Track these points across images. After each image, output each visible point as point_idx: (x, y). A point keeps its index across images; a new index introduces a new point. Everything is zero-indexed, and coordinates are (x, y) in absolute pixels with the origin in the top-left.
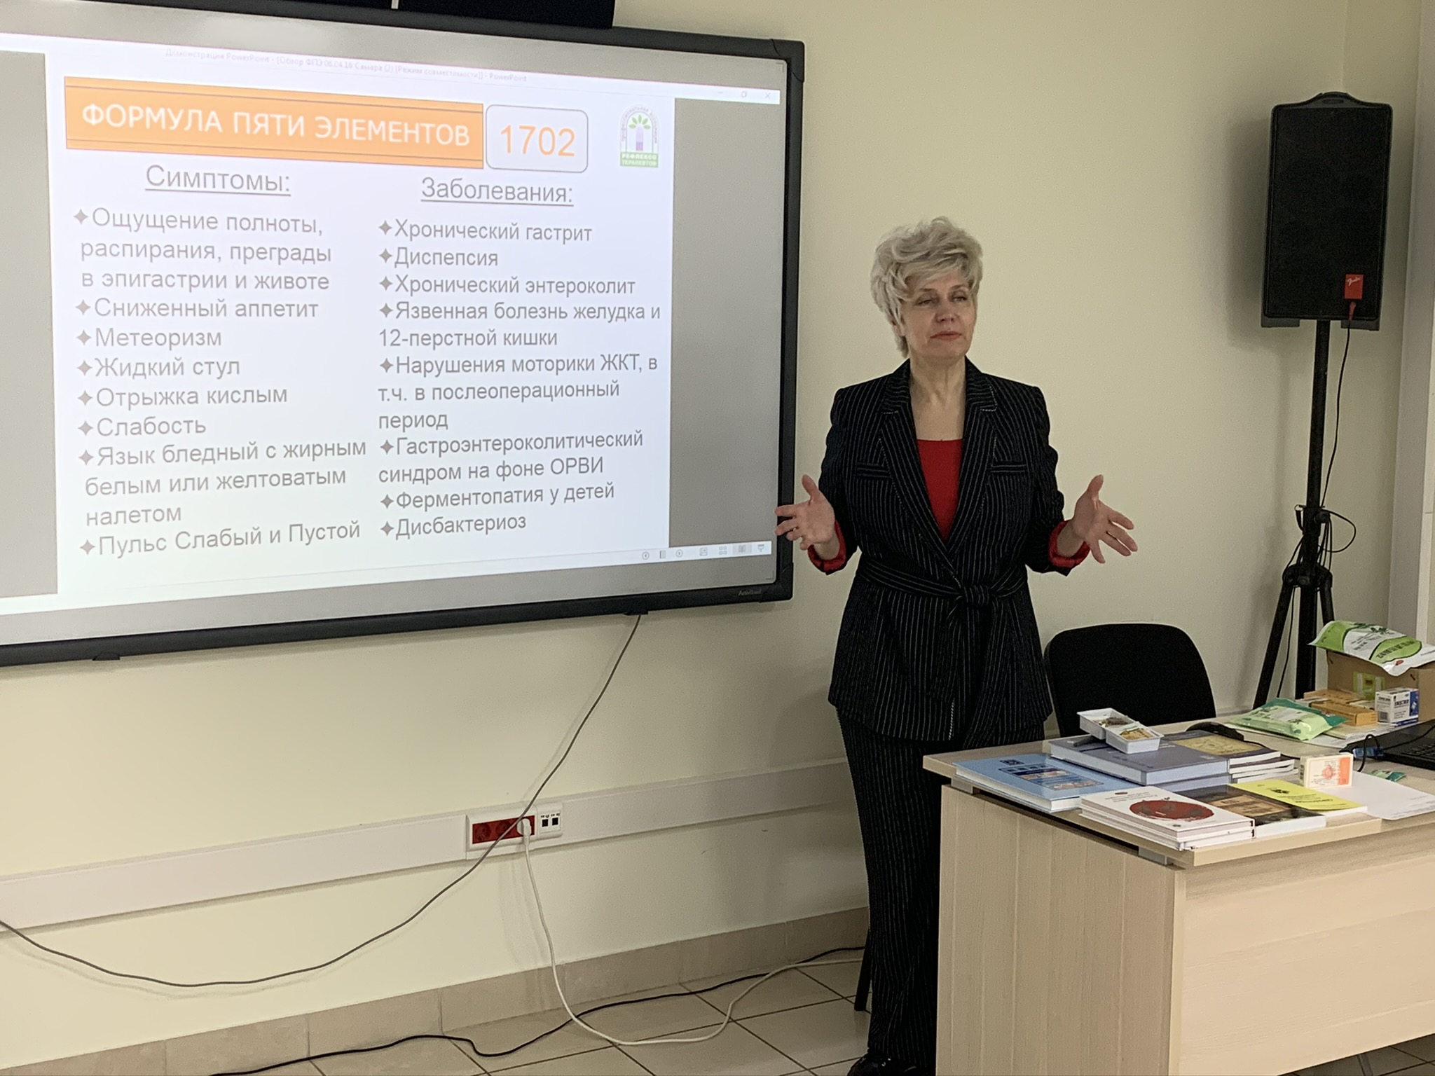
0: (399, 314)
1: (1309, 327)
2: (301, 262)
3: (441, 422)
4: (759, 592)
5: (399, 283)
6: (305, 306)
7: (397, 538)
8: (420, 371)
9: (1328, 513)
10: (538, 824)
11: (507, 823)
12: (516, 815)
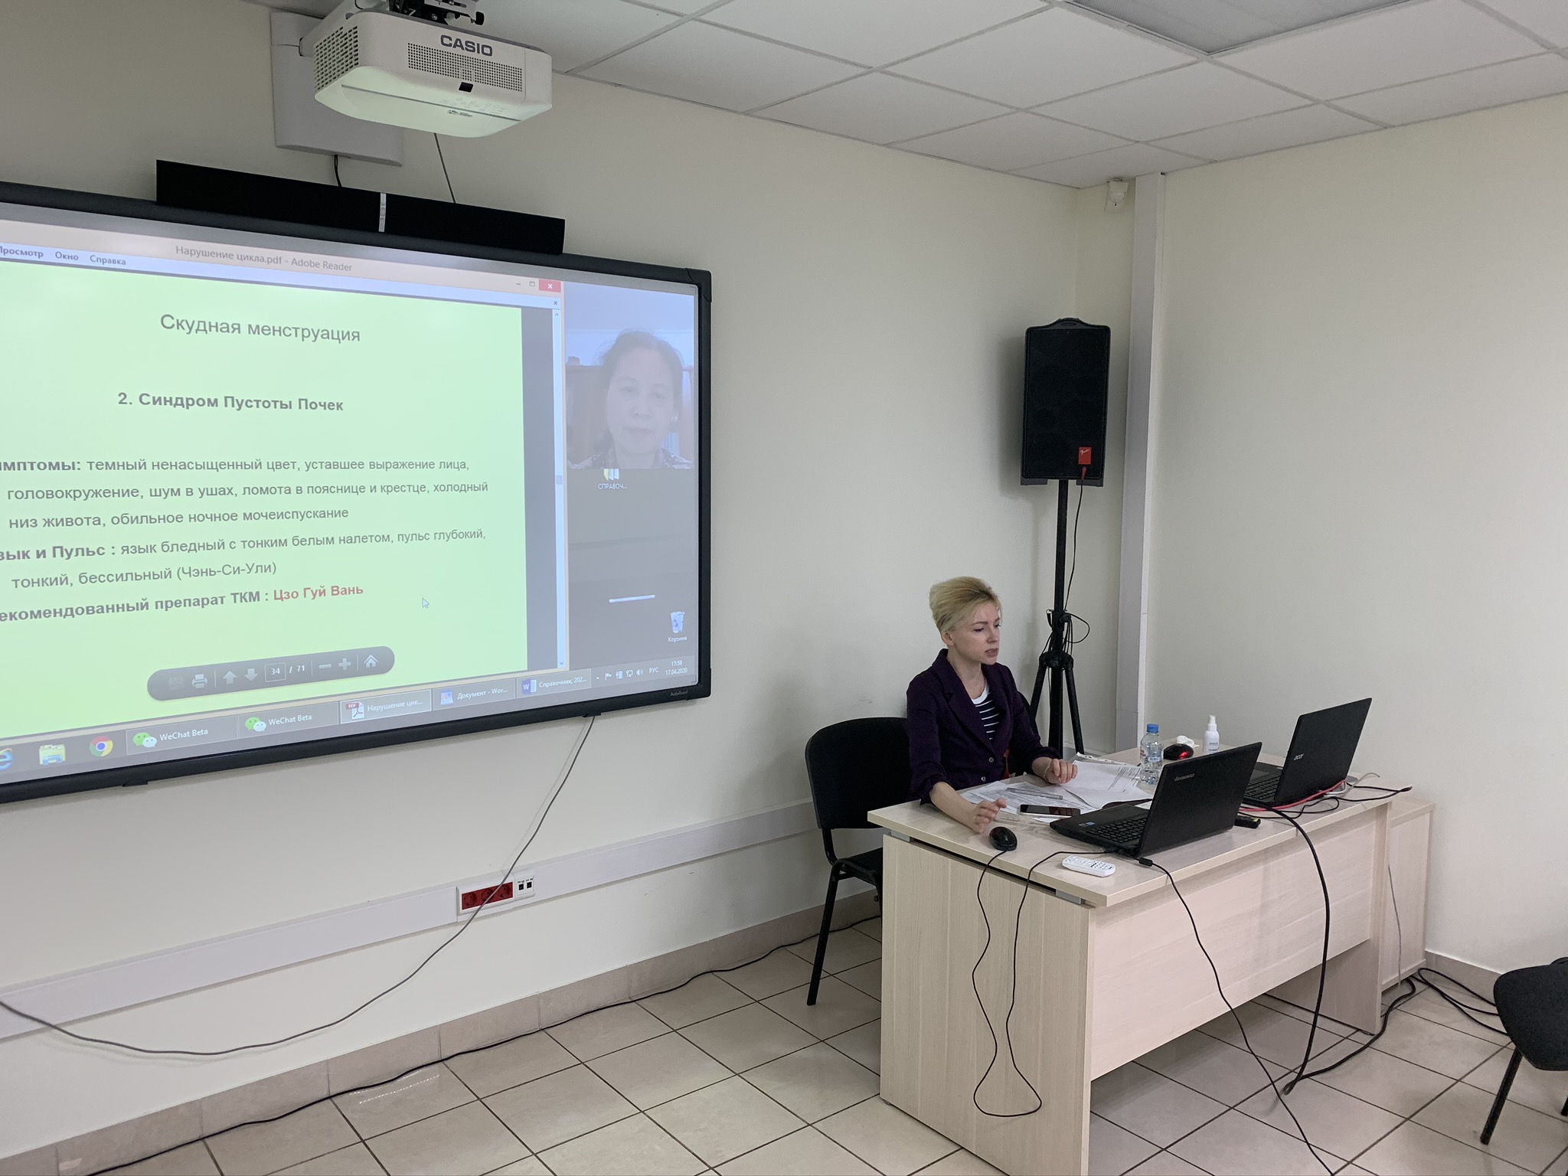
1: (1054, 484)
4: (687, 693)
9: (1069, 616)
10: (515, 888)
11: (490, 890)
12: (497, 882)
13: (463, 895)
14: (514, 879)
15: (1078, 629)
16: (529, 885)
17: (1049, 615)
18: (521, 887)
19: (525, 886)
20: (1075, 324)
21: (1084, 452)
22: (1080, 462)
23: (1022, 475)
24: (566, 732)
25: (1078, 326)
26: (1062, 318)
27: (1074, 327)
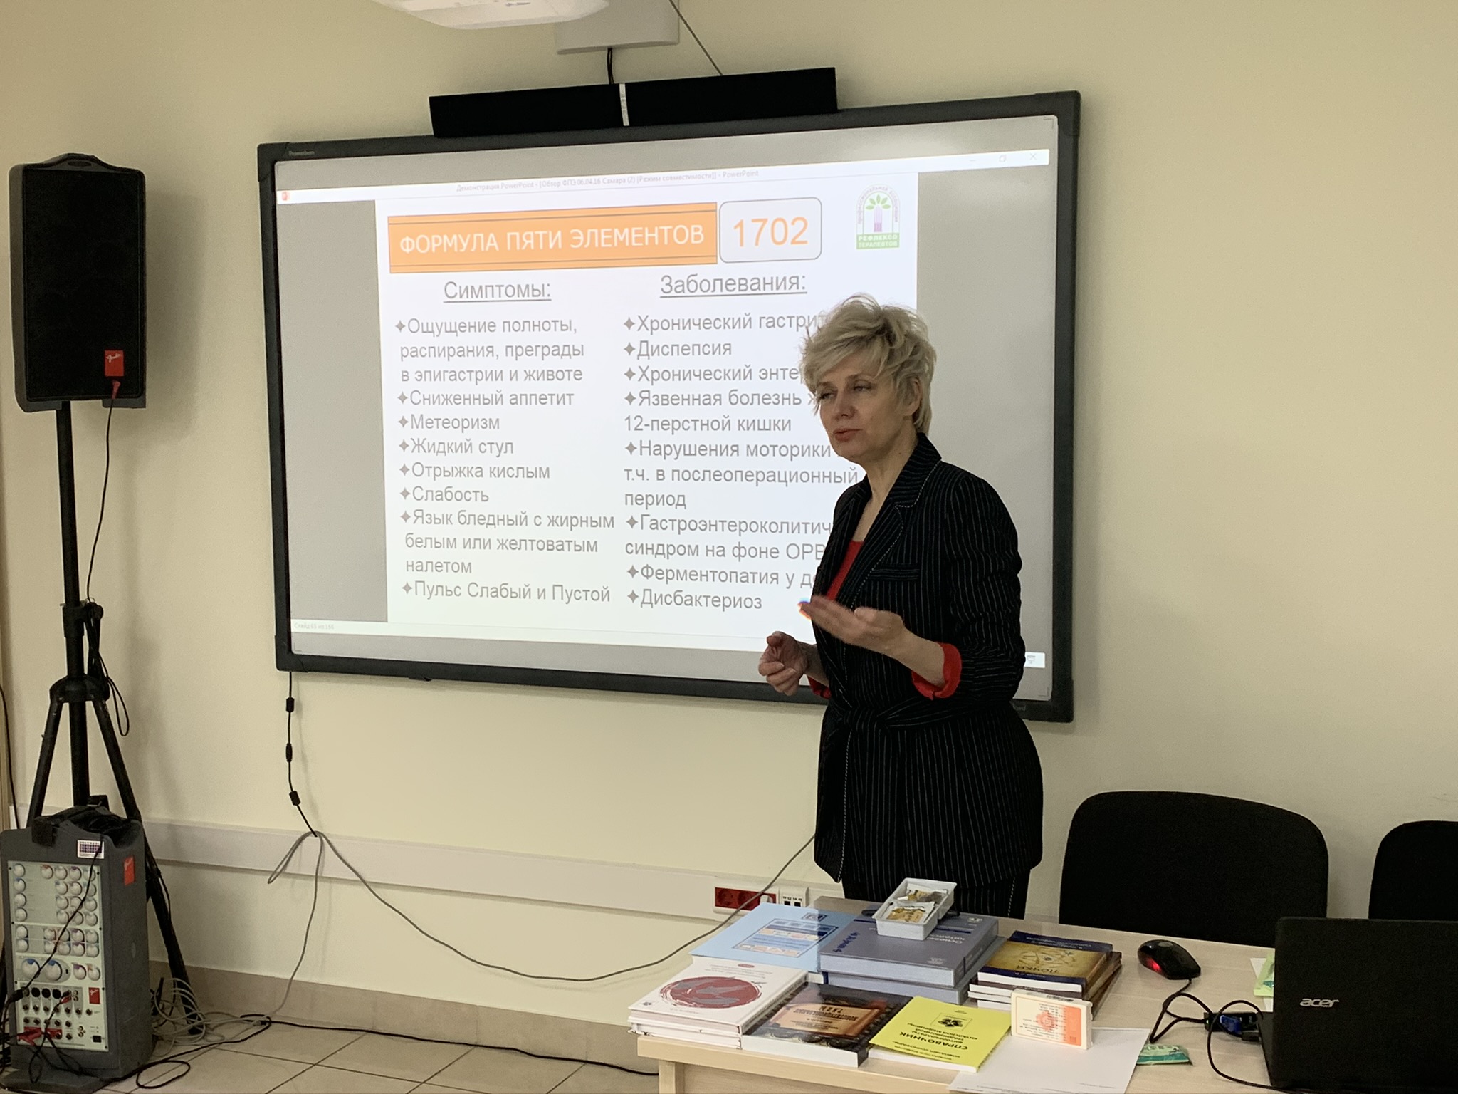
0: (642, 402)
2: (560, 357)
3: (680, 502)
5: (641, 373)
6: (563, 396)
7: (642, 606)
8: (660, 454)
11: (748, 894)
12: (758, 889)
13: (716, 889)
14: (779, 892)
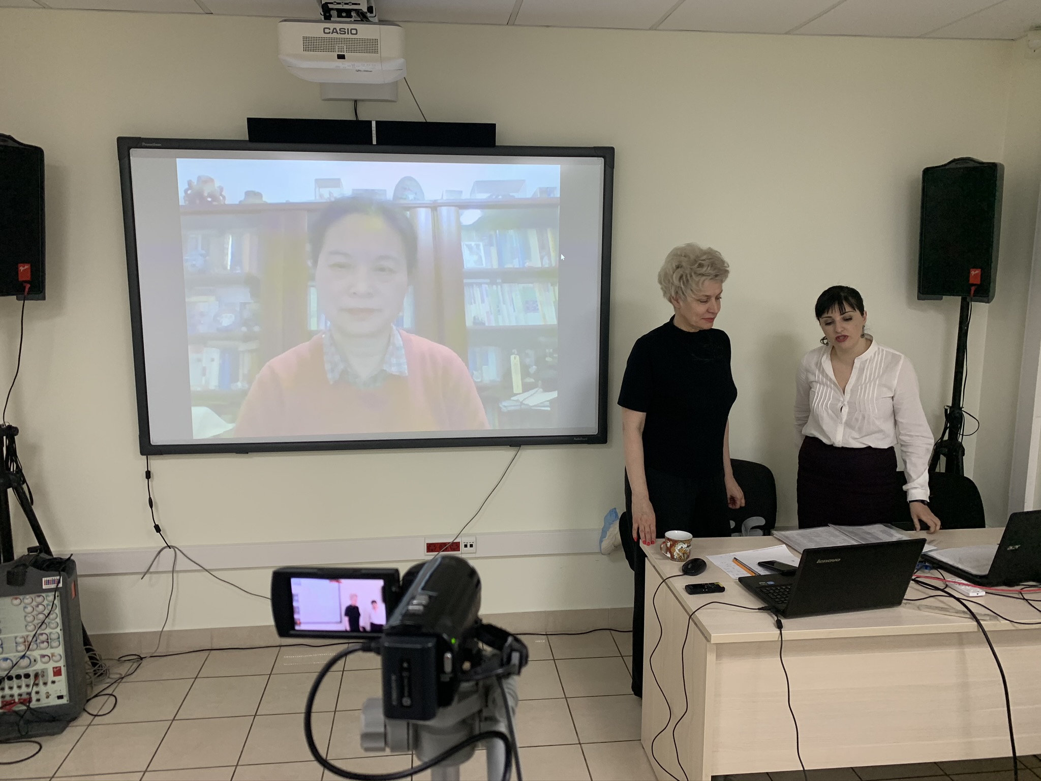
4: (587, 439)
9: (964, 412)
10: (462, 546)
11: (445, 544)
12: (450, 540)
13: (427, 544)
14: (462, 540)
15: (969, 425)
16: (471, 546)
17: (946, 410)
18: (466, 546)
19: (469, 546)
20: (967, 163)
21: (975, 273)
22: (971, 281)
23: (919, 291)
24: (504, 454)
25: (971, 165)
26: (957, 157)
27: (966, 165)
